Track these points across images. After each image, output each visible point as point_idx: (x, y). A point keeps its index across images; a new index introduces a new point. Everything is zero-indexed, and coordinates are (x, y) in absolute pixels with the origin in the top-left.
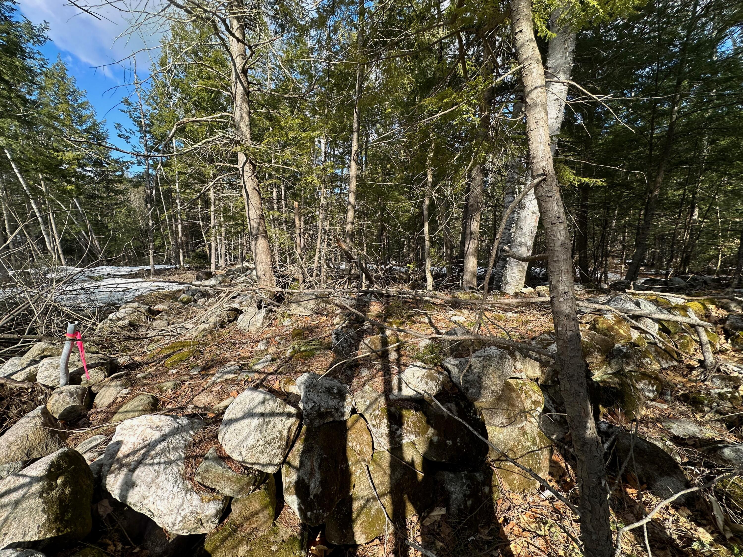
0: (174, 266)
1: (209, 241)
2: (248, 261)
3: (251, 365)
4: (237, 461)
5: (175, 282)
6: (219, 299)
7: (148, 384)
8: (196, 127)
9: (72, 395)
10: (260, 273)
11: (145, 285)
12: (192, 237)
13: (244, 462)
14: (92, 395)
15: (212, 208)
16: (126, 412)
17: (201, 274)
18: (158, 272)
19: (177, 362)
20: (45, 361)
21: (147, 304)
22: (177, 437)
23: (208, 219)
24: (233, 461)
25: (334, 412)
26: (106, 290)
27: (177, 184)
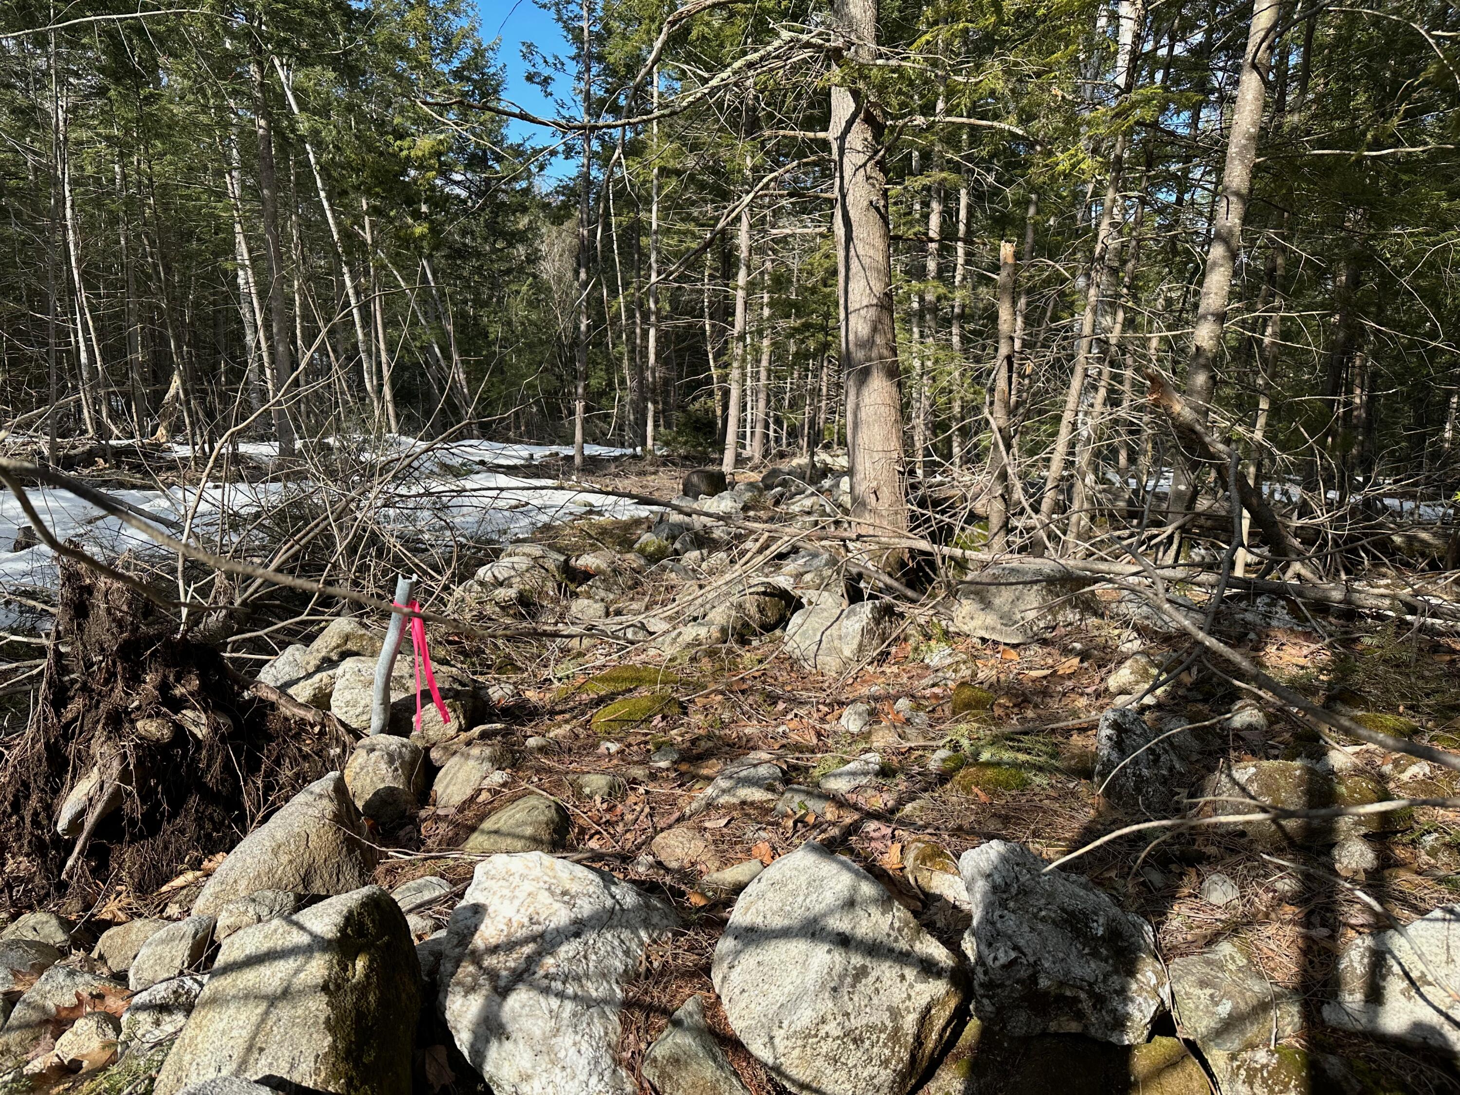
0: (629, 451)
1: (724, 378)
2: (827, 447)
3: (816, 773)
4: (757, 1060)
5: (630, 496)
6: (742, 554)
7: (549, 771)
8: (716, 24)
9: (391, 760)
10: (862, 488)
11: (560, 497)
12: (680, 365)
13: (777, 1069)
14: (431, 771)
15: (742, 278)
16: (496, 832)
17: (695, 479)
18: (592, 465)
19: (622, 721)
20: (349, 664)
21: (560, 551)
22: (609, 936)
23: (725, 311)
24: (748, 1056)
25: (1086, 1005)
26: (475, 501)
27: (655, 208)
